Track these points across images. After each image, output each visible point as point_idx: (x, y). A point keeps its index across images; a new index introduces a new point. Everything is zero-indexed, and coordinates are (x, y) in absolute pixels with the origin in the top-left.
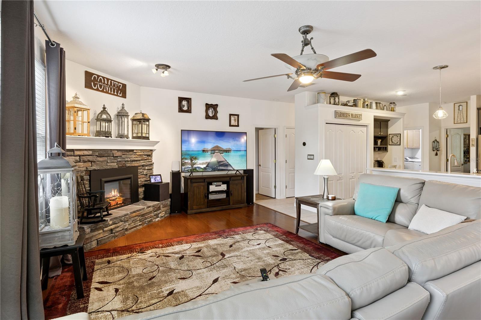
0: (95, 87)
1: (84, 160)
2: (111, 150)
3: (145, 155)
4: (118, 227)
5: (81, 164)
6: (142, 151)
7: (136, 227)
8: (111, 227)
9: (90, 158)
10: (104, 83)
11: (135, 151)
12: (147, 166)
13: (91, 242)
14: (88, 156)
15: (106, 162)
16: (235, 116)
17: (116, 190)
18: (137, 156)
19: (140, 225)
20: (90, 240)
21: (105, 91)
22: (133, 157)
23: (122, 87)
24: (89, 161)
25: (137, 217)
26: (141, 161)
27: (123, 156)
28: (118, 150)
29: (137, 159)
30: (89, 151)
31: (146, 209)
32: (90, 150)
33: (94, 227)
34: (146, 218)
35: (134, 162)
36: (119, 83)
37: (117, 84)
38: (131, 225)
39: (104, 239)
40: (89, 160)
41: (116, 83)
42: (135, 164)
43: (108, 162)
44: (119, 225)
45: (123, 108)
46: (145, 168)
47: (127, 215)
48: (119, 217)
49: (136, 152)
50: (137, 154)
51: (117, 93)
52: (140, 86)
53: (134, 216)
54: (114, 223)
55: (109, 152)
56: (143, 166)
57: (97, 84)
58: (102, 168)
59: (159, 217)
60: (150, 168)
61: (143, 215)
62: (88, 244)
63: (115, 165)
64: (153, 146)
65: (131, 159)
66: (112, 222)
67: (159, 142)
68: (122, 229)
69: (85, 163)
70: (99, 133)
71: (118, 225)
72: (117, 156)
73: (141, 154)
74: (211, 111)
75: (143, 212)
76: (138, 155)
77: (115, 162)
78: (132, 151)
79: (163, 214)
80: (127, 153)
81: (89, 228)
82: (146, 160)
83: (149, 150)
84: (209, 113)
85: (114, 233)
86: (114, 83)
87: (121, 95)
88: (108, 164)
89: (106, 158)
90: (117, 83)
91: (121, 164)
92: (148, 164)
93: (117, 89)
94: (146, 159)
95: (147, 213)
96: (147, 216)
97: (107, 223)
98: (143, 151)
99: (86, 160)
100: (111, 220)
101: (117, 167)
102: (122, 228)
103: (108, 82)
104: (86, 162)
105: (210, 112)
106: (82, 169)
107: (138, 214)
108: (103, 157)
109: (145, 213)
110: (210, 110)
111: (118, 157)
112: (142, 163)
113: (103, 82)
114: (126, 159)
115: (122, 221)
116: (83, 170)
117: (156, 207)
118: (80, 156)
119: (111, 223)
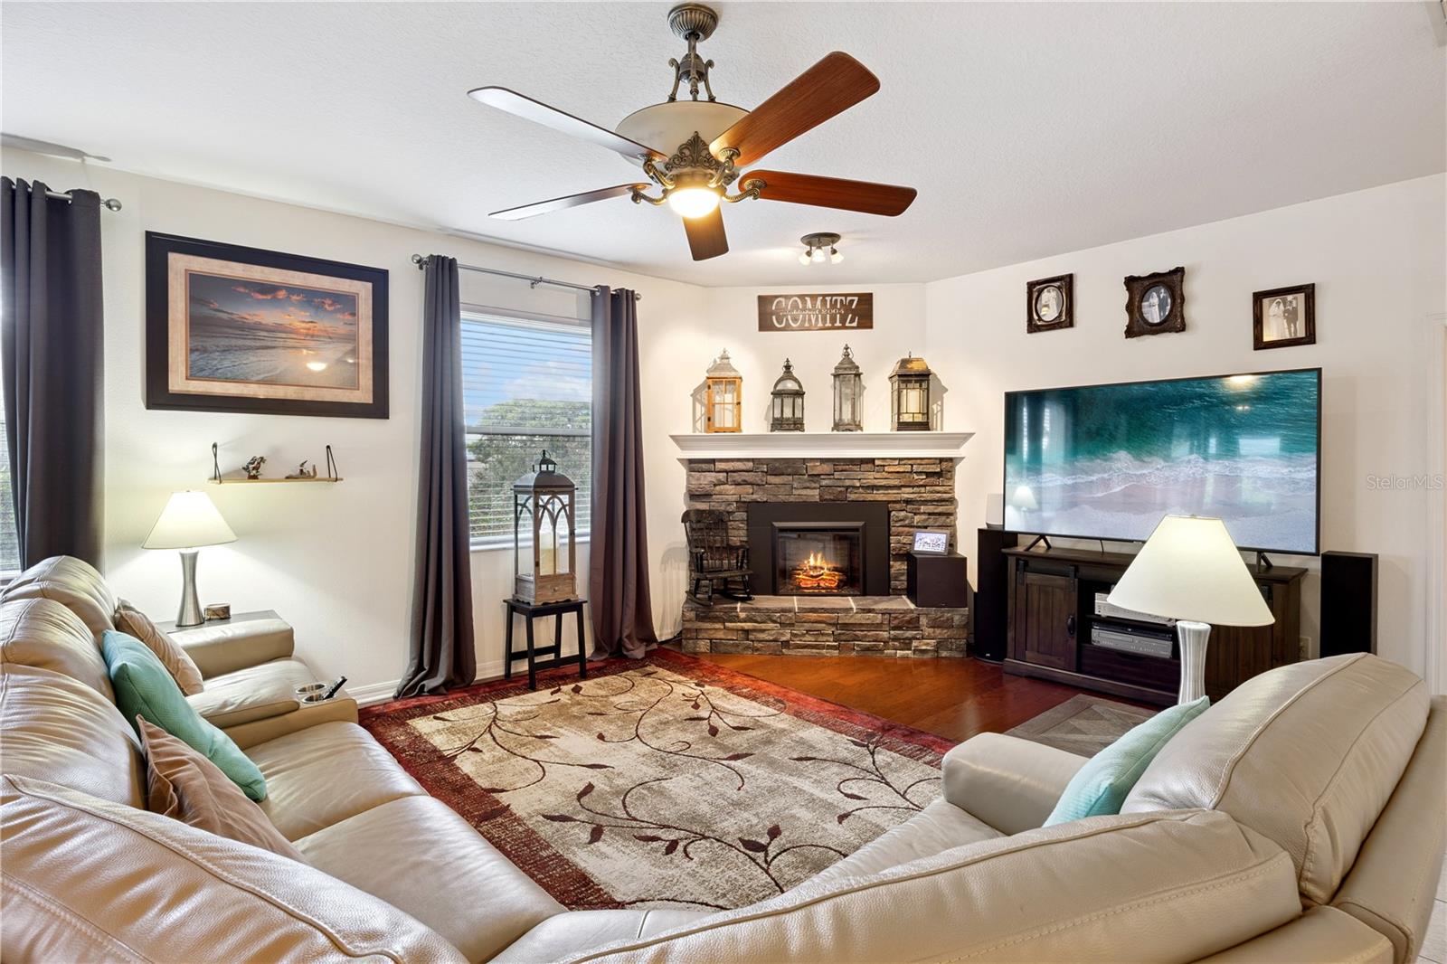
0: (780, 323)
1: (734, 481)
2: (804, 459)
3: (919, 473)
4: (763, 631)
5: (729, 488)
6: (902, 462)
7: (819, 649)
8: (743, 624)
9: (747, 476)
10: (804, 309)
11: (877, 462)
12: (925, 502)
13: (697, 638)
14: (746, 474)
15: (788, 487)
16: (1290, 297)
17: (819, 556)
18: (885, 475)
19: (829, 647)
20: (695, 634)
21: (807, 325)
22: (871, 477)
23: (857, 304)
24: (746, 483)
25: (824, 625)
26: (903, 489)
27: (837, 475)
28: (823, 461)
29: (883, 482)
30: (746, 463)
31: (857, 613)
32: (748, 460)
33: (704, 612)
34: (856, 635)
35: (878, 490)
36: (846, 295)
37: (841, 300)
38: (804, 639)
39: (725, 645)
40: (745, 481)
41: (839, 298)
42: (880, 496)
43: (795, 486)
44: (764, 628)
45: (847, 355)
46: (919, 509)
47: (790, 610)
48: (767, 609)
49: (884, 466)
50: (886, 469)
51: (843, 321)
52: (925, 282)
53: (812, 619)
54: (751, 619)
55: (799, 465)
56: (908, 502)
57: (786, 316)
58: (773, 499)
59: (910, 649)
60: (936, 511)
61: (845, 626)
62: (691, 641)
63: (814, 495)
64: (958, 447)
65: (865, 481)
66: (747, 616)
67: (973, 434)
68: (771, 638)
69: (739, 487)
70: (778, 424)
71: (763, 626)
72: (819, 475)
73: (901, 470)
74: (1154, 300)
75: (844, 619)
76: (889, 473)
77: (815, 488)
78: (872, 461)
79: (927, 644)
80: (855, 468)
81: (692, 610)
82: (925, 486)
83: (936, 459)
84: (1144, 310)
85: (753, 641)
86: (831, 301)
87: (855, 324)
88: (795, 492)
89: (790, 478)
90: (843, 298)
91: (830, 494)
92: (929, 498)
93: (840, 314)
94: (921, 483)
95: (861, 624)
96: (862, 633)
97: (734, 614)
98: (910, 462)
99: (740, 480)
100: (743, 610)
101: (817, 499)
102: (772, 635)
103: (814, 305)
104: (739, 484)
105: (1150, 306)
106: (729, 498)
107: (826, 617)
108: (783, 474)
109: (850, 622)
110: (1151, 300)
111: (822, 477)
112: (906, 494)
113: (801, 307)
114: (848, 483)
115: (774, 622)
116: (734, 500)
117: (896, 618)
118: (727, 472)
119: (743, 615)
